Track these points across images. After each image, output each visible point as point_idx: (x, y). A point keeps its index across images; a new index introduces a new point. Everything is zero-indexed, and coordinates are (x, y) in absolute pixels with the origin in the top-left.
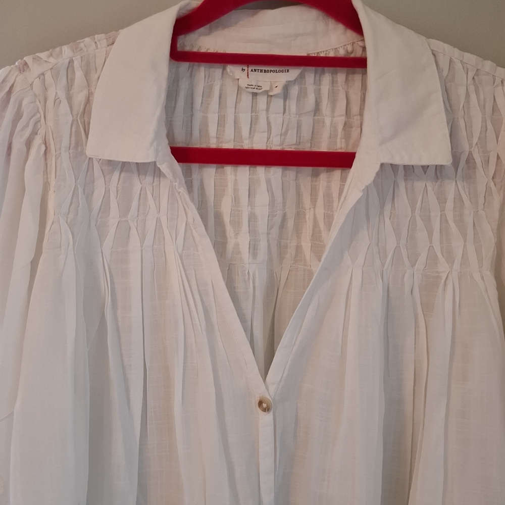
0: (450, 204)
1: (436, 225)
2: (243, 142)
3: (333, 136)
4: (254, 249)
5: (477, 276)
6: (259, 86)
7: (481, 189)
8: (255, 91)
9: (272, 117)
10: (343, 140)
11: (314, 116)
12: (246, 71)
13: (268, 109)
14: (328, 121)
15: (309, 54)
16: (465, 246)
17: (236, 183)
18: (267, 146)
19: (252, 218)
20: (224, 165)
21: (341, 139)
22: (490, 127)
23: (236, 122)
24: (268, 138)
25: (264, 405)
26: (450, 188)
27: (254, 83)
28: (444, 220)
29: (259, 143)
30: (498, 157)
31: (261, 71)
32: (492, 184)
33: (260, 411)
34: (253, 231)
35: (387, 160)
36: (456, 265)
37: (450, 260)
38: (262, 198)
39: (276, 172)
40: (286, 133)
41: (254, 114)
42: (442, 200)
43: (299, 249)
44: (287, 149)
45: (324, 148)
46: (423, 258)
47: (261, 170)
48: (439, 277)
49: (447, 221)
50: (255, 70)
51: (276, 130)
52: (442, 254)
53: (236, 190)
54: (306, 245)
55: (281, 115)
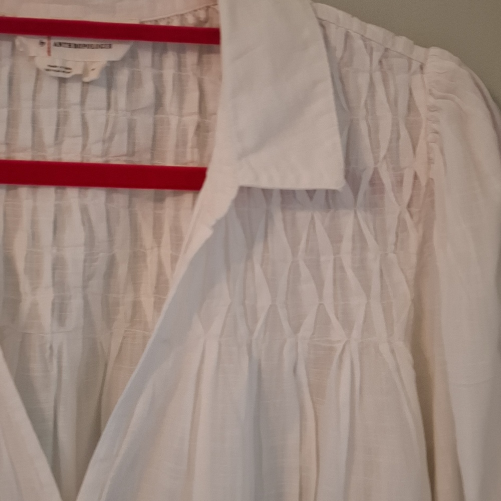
0: (347, 245)
1: (328, 274)
2: (46, 151)
3: (181, 143)
4: (60, 310)
5: (384, 348)
6: (67, 68)
7: (391, 222)
8: (61, 75)
9: (89, 114)
10: (196, 150)
11: (155, 113)
12: (46, 46)
13: (83, 102)
14: (174, 121)
15: (142, 22)
16: (368, 305)
17: (34, 211)
18: (83, 157)
19: (58, 264)
20: (17, 185)
21: (192, 148)
22: (404, 133)
23: (35, 121)
24: (84, 146)
26: (347, 221)
27: (58, 63)
28: (338, 267)
29: (71, 154)
30: (416, 177)
31: (70, 45)
32: (407, 216)
34: (59, 284)
35: (247, 183)
36: (356, 333)
37: (347, 325)
39: (96, 197)
40: (111, 137)
41: (62, 109)
42: (336, 239)
43: (136, 306)
44: (114, 161)
45: (169, 161)
46: (309, 322)
47: (72, 194)
48: (332, 349)
49: (342, 268)
50: (60, 44)
51: (95, 133)
52: (336, 314)
53: (34, 223)
54: (147, 300)
55: (104, 112)
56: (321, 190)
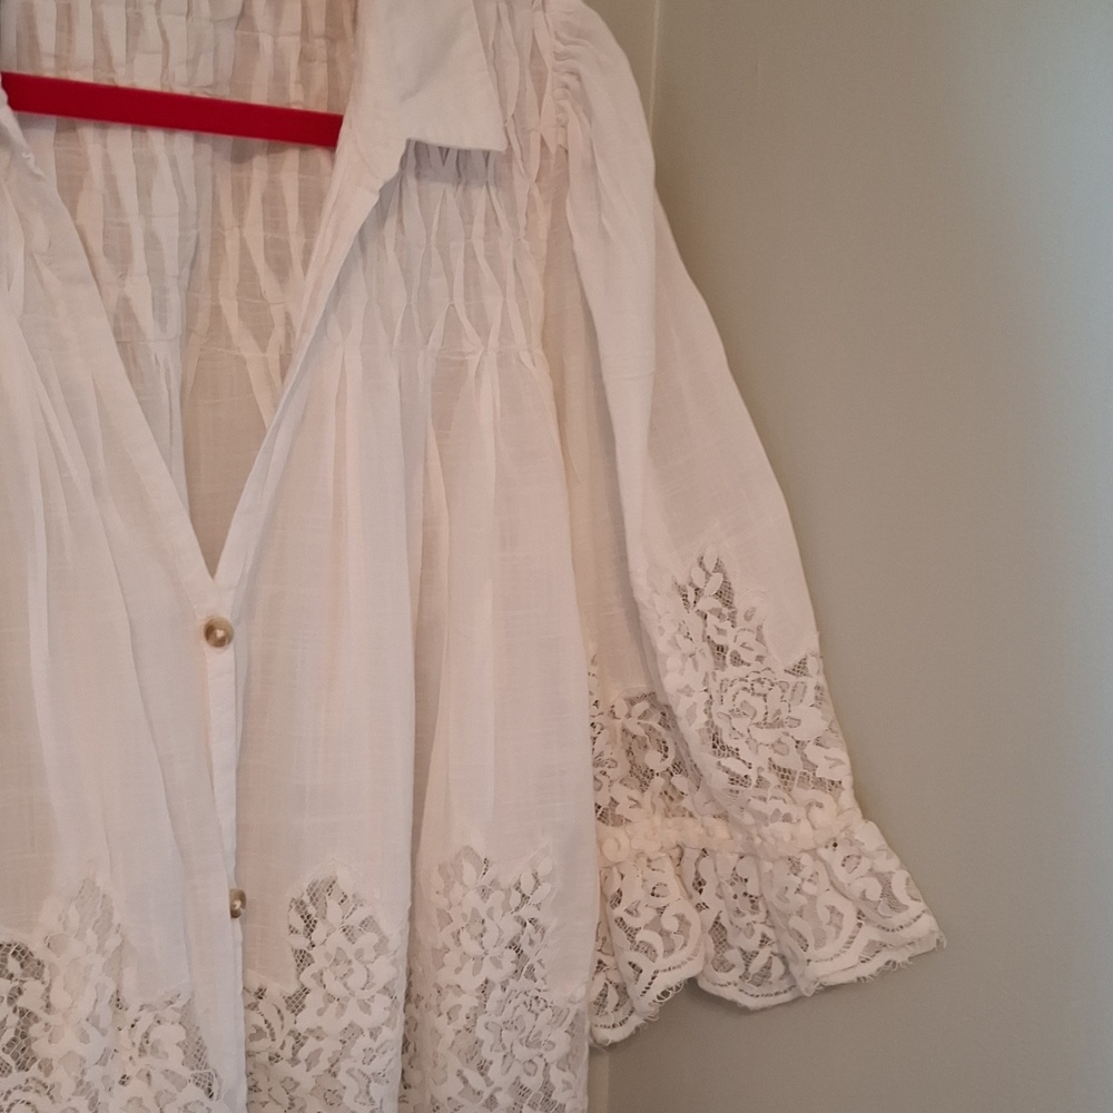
0: (478, 228)
1: (459, 266)
2: (114, 71)
3: (279, 77)
4: (160, 307)
5: (525, 358)
7: (522, 201)
9: (167, 20)
10: (300, 86)
11: (236, 29)
13: (158, 3)
14: (266, 42)
16: (505, 303)
17: (107, 164)
18: (162, 85)
19: (152, 240)
20: (77, 120)
21: (296, 83)
23: (98, 24)
24: (165, 66)
25: (220, 634)
26: (479, 196)
28: (470, 256)
29: (144, 76)
30: (543, 143)
32: (536, 193)
33: (206, 647)
34: (156, 272)
36: (493, 340)
37: (483, 330)
38: (166, 199)
39: (182, 145)
40: (197, 58)
41: (130, 9)
42: (467, 218)
43: (216, 312)
44: (200, 94)
45: (259, 96)
46: (439, 326)
47: (157, 138)
48: (463, 363)
49: (475, 257)
51: (179, 52)
52: (469, 318)
53: (110, 179)
54: (230, 308)
55: (184, 18)
56: (477, 151)
